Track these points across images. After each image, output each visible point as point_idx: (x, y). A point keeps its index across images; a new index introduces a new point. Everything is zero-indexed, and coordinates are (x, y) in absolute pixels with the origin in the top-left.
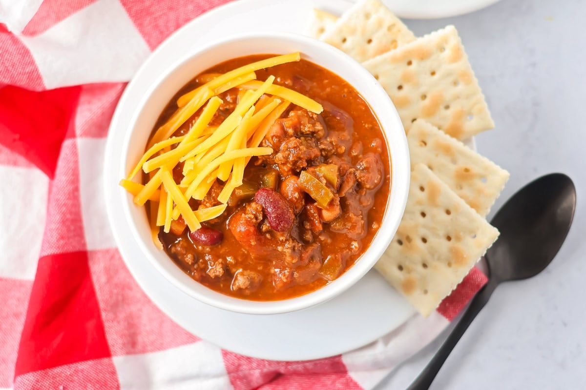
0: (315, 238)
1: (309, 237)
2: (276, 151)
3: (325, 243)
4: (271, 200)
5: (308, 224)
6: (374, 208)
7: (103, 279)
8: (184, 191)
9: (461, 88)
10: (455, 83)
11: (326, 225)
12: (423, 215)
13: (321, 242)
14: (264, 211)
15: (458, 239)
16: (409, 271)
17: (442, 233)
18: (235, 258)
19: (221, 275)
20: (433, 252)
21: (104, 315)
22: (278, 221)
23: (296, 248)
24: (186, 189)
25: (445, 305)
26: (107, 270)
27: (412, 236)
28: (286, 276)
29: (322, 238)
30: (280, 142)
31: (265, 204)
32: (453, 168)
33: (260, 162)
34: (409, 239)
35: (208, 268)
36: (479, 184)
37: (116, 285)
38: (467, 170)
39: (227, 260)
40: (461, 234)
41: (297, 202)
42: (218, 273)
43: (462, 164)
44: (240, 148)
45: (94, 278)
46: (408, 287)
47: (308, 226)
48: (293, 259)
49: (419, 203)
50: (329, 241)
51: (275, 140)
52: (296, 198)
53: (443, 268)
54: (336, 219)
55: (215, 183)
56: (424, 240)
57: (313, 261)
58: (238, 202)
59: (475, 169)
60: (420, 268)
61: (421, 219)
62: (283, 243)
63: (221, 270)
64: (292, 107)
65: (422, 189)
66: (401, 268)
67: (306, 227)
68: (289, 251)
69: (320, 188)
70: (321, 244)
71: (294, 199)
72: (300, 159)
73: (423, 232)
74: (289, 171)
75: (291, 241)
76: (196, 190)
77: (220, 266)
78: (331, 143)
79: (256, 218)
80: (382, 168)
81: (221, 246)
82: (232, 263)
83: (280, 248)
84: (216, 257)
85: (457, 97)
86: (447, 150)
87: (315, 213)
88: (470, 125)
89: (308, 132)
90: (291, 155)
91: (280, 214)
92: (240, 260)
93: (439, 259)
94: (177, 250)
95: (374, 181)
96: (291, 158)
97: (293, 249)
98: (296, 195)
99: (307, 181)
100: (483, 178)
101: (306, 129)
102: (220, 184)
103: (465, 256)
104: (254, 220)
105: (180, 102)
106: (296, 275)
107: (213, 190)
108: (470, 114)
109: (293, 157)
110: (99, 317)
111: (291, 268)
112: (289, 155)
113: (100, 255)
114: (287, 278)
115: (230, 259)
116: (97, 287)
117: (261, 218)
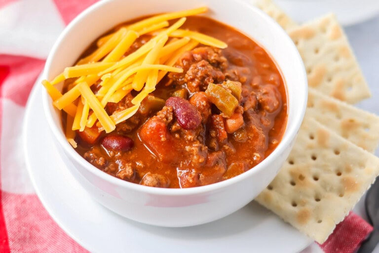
0: (221, 147)
1: (214, 144)
2: (186, 69)
3: (229, 152)
4: (181, 103)
5: (214, 132)
6: (273, 129)
7: (14, 216)
8: (100, 100)
9: (342, 62)
10: (337, 59)
11: (231, 136)
12: (314, 158)
13: (225, 150)
14: (174, 112)
15: (349, 170)
16: (303, 204)
17: (333, 168)
18: (144, 163)
19: (130, 175)
20: (325, 186)
21: (11, 244)
22: (188, 118)
23: (203, 149)
24: (102, 98)
25: (335, 250)
26: (18, 211)
27: (305, 174)
28: (193, 177)
29: (226, 147)
30: (189, 65)
31: (176, 106)
32: (338, 122)
33: (170, 82)
34: (301, 177)
35: (118, 170)
36: (363, 131)
37: (25, 225)
38: (351, 121)
39: (136, 164)
40: (351, 166)
41: (204, 109)
42: (127, 173)
43: (346, 117)
44: (155, 63)
45: (5, 214)
46: (303, 217)
47: (213, 134)
48: (199, 158)
49: (310, 147)
50: (233, 150)
51: (185, 63)
52: (203, 106)
53: (335, 197)
54: (240, 130)
55: (129, 93)
56: (316, 179)
57: (218, 164)
58: (149, 111)
59: (358, 120)
60: (313, 201)
61: (312, 162)
62: (191, 143)
63: (131, 171)
64: (200, 45)
65: (312, 138)
66: (294, 205)
67: (212, 135)
68: (197, 149)
69: (227, 95)
70: (226, 153)
71: (202, 107)
72: (208, 76)
73: (314, 170)
74: (196, 87)
75: (198, 142)
76: (112, 96)
77: (130, 167)
78: (234, 73)
79: (167, 118)
80: (279, 96)
81: (132, 153)
82: (141, 167)
83: (188, 148)
84: (126, 161)
85: (338, 70)
86: (333, 108)
87: (220, 121)
88: (350, 93)
89: (214, 61)
90: (200, 72)
91: (189, 113)
92: (148, 165)
93: (331, 190)
94: (89, 155)
95: (273, 105)
96: (199, 74)
97: (200, 149)
98: (204, 103)
99: (214, 91)
100: (366, 127)
101: (213, 58)
102: (134, 93)
103: (356, 183)
104: (165, 120)
105: (100, 43)
106: (202, 177)
107: (127, 98)
108: (350, 85)
109: (201, 72)
110: (7, 243)
111: (197, 169)
112: (198, 71)
113: (12, 198)
114: (193, 179)
115: (139, 164)
116: (7, 221)
117: (171, 118)
